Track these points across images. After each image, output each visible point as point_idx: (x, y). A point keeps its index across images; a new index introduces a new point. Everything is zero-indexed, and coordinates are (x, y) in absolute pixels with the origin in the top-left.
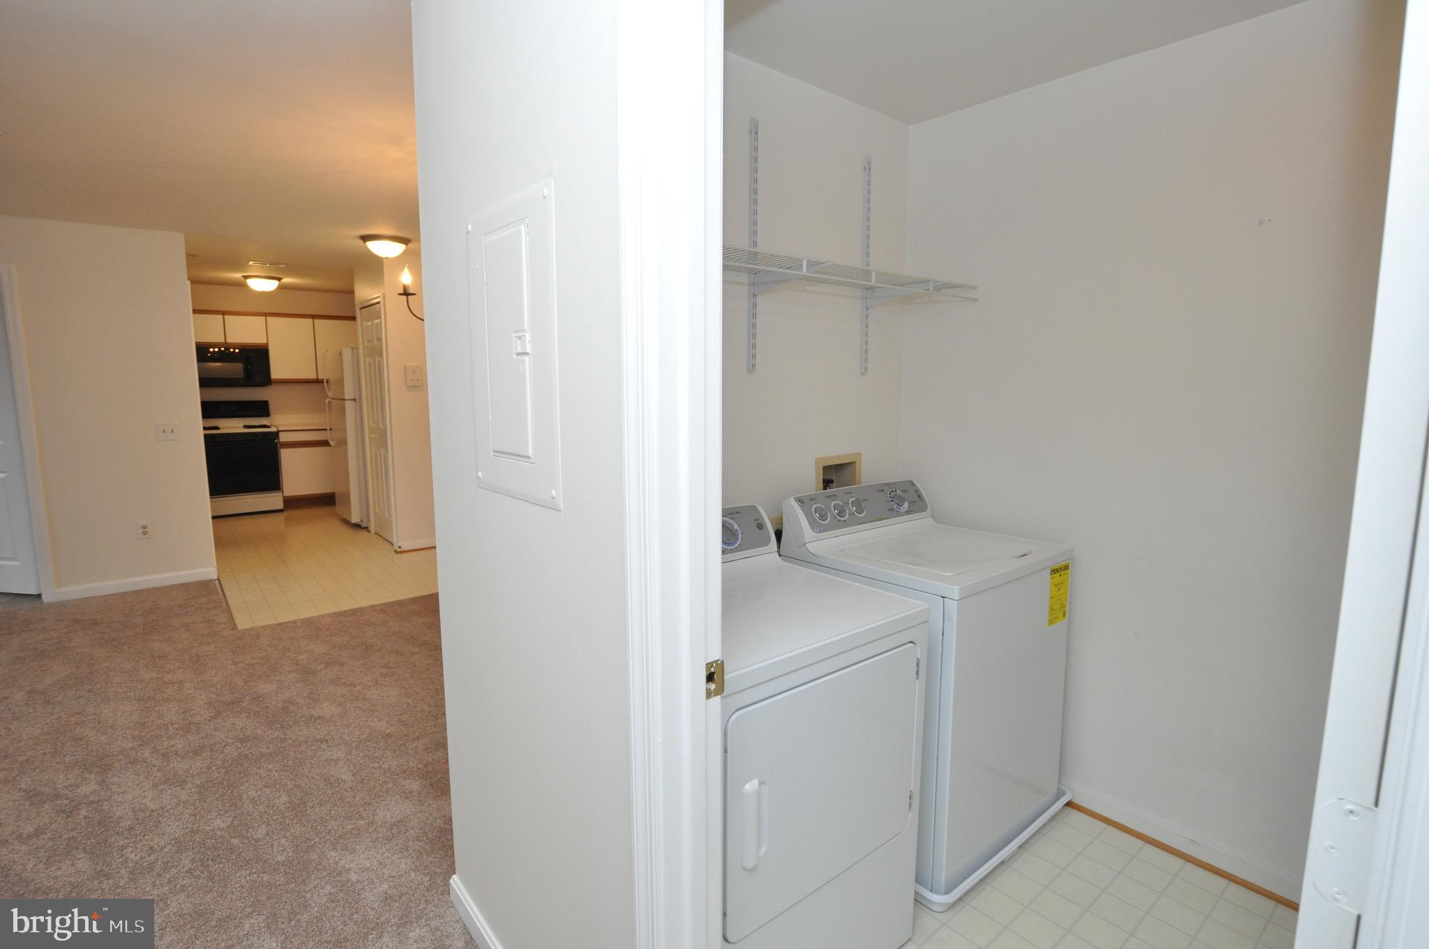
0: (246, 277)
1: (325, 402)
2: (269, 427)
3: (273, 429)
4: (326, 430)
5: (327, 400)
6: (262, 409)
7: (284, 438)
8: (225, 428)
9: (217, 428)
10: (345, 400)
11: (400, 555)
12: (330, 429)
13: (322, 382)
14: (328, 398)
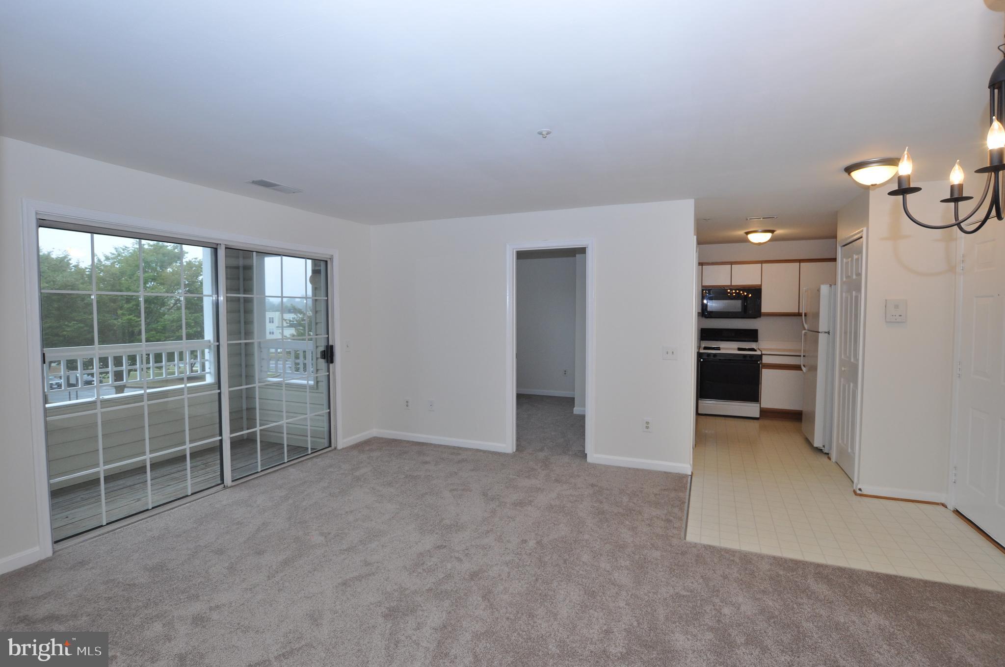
0: (747, 233)
1: (802, 333)
2: (755, 351)
3: (758, 353)
4: (800, 356)
5: (804, 331)
6: (752, 335)
7: (766, 360)
8: (724, 349)
9: (718, 349)
10: (819, 332)
11: (859, 498)
12: (804, 356)
13: (801, 315)
14: (805, 329)
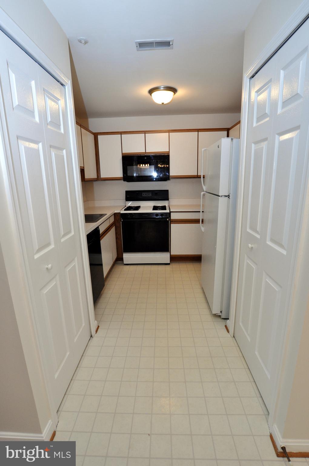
1: (201, 194)
2: (166, 209)
4: (200, 212)
5: (202, 193)
6: (164, 195)
7: (174, 216)
8: (143, 208)
9: (138, 208)
10: (219, 196)
12: (203, 212)
13: (200, 178)
14: (203, 191)
